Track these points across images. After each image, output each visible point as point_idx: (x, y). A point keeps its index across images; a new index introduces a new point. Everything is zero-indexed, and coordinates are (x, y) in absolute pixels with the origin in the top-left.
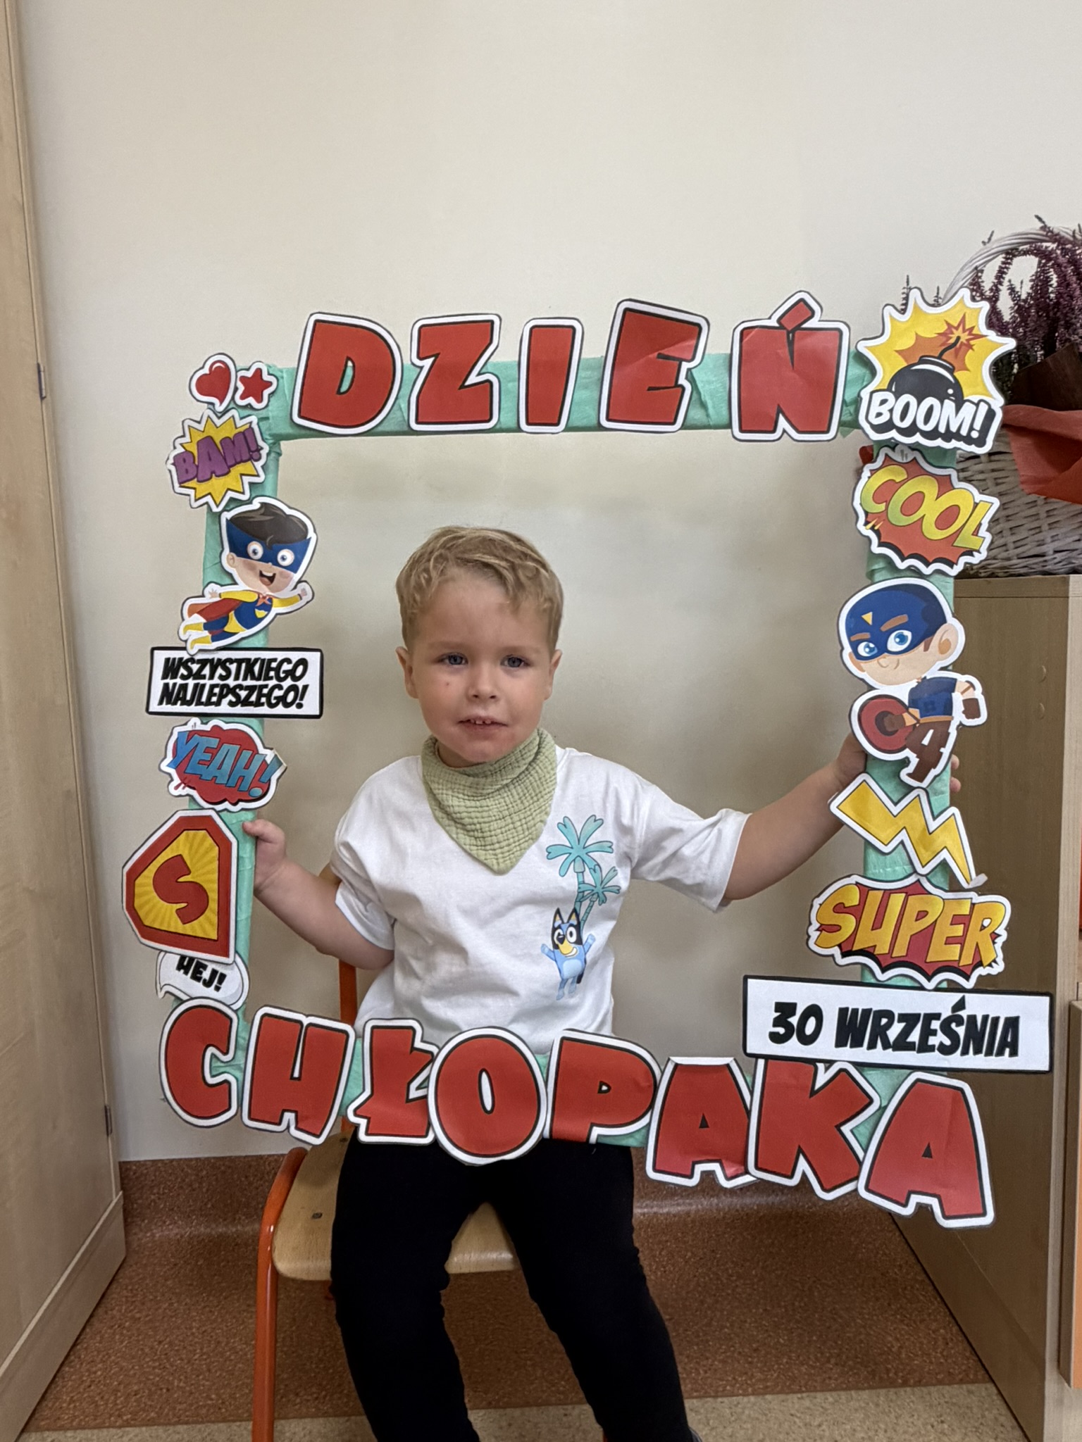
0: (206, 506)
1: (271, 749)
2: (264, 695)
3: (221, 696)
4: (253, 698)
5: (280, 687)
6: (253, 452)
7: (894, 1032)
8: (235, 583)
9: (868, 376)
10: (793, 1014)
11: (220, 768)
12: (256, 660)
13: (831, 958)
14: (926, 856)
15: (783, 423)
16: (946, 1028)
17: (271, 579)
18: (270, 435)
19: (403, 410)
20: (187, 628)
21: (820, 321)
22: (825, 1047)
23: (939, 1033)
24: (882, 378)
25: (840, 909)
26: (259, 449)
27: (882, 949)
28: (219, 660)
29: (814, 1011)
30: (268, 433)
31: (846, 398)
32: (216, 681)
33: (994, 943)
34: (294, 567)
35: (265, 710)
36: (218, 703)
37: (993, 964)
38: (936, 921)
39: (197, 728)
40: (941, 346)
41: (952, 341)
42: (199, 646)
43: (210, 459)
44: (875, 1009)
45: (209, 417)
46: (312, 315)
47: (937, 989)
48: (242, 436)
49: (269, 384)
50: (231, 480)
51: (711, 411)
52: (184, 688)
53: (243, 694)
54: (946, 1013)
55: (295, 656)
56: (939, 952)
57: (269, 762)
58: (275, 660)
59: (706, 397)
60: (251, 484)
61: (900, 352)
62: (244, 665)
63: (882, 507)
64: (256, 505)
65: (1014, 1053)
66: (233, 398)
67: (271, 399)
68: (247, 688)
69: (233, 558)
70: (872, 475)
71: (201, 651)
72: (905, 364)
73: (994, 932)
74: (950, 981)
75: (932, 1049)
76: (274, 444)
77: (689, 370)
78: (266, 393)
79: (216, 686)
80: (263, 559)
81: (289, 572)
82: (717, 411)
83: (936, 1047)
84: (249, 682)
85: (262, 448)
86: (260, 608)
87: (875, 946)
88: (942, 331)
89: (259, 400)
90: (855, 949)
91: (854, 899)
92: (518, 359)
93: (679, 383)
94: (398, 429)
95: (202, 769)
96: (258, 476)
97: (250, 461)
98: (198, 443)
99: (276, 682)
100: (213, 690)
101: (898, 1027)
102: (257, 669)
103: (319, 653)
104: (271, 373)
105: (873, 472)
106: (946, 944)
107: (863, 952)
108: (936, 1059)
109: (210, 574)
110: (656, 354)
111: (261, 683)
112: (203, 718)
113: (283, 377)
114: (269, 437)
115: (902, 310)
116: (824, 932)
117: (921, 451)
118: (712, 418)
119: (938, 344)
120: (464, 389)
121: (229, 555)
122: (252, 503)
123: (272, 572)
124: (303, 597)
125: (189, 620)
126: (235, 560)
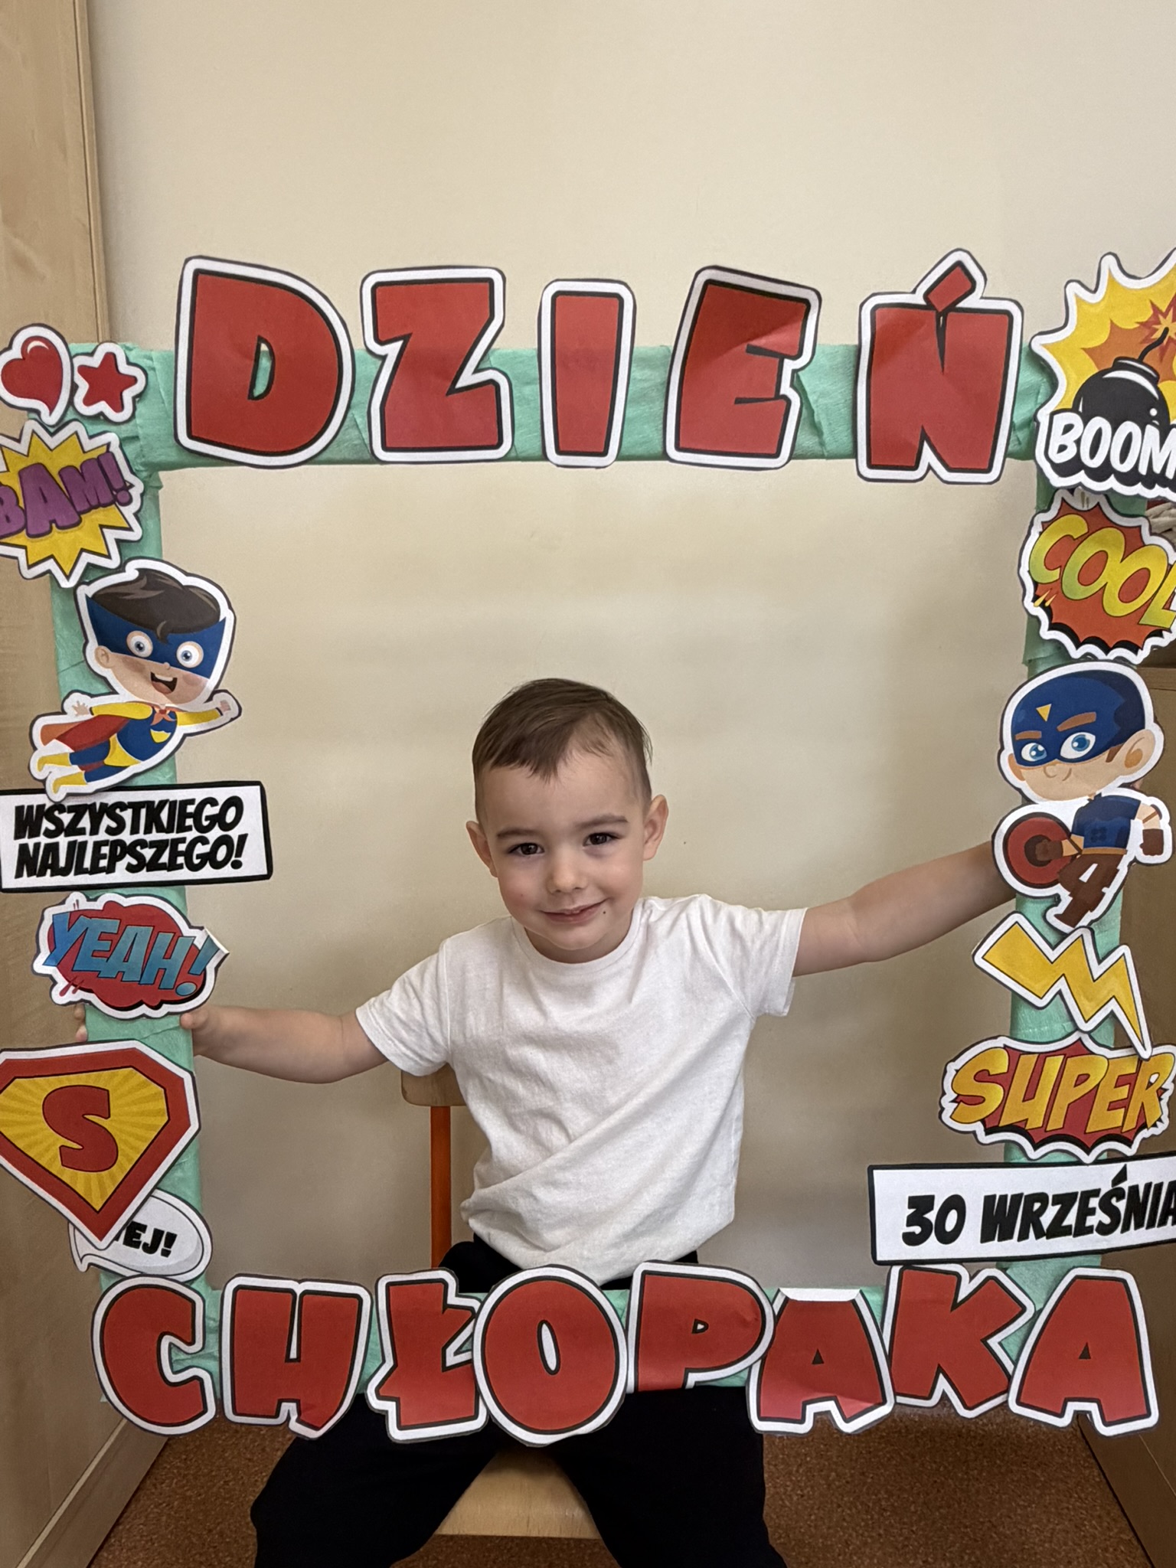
0: (48, 575)
1: (201, 928)
2: (181, 854)
3: (114, 859)
4: (165, 858)
5: (205, 841)
6: (117, 491)
7: (1046, 1220)
8: (114, 692)
9: (1044, 388)
10: (931, 1208)
11: (126, 960)
12: (162, 803)
13: (972, 1135)
14: (1089, 1008)
15: (928, 456)
16: (1106, 1206)
17: (172, 685)
18: (144, 464)
19: (360, 427)
20: (43, 761)
21: (982, 298)
22: (970, 1243)
23: (1098, 1211)
24: (1065, 393)
25: (983, 1076)
26: (127, 487)
27: (1035, 1122)
28: (102, 805)
29: (956, 1203)
30: (138, 461)
31: (1017, 421)
32: (103, 836)
33: (1160, 1099)
34: (205, 668)
35: (184, 874)
36: (110, 869)
37: (1158, 1123)
38: (1098, 1085)
39: (81, 908)
40: (1144, 341)
41: (1158, 335)
42: (65, 789)
43: (45, 501)
44: (1026, 1193)
45: (34, 432)
46: (187, 261)
47: (1097, 1162)
48: (96, 463)
49: (133, 380)
50: (85, 534)
51: (827, 437)
52: (53, 849)
53: (148, 853)
54: (1106, 1187)
55: (222, 795)
56: (1101, 1120)
57: (200, 947)
58: (191, 802)
59: (820, 417)
60: (119, 542)
61: (1090, 352)
62: (143, 812)
63: (1055, 574)
64: (131, 573)
66: (71, 402)
67: (138, 406)
68: (152, 844)
69: (106, 655)
70: (1044, 530)
72: (1096, 371)
73: (1161, 1088)
74: (1109, 1150)
75: (1090, 1230)
76: (150, 476)
77: (795, 372)
78: (128, 395)
79: (105, 843)
80: (153, 657)
81: (199, 677)
83: (1095, 1228)
84: (155, 836)
85: (132, 486)
86: (158, 728)
87: (1027, 1120)
88: (1144, 319)
89: (118, 406)
90: (1001, 1124)
91: (1002, 1065)
92: (536, 346)
93: (782, 392)
94: (355, 457)
95: (99, 964)
96: (130, 529)
97: (114, 506)
98: (21, 473)
99: (198, 834)
100: (100, 850)
101: (1052, 1211)
102: (164, 815)
103: (258, 787)
104: (132, 360)
105: (1045, 525)
106: (1108, 1110)
107: (1011, 1128)
108: (1094, 1241)
109: (71, 678)
110: (745, 346)
111: (174, 835)
112: (88, 892)
113: (154, 369)
114: (142, 468)
115: (1093, 288)
116: (962, 1104)
117: (1113, 500)
118: (828, 448)
119: (1140, 340)
120: (455, 395)
121: (97, 650)
122: (124, 571)
123: (170, 676)
124: (224, 713)
125: (44, 750)
126: (108, 657)
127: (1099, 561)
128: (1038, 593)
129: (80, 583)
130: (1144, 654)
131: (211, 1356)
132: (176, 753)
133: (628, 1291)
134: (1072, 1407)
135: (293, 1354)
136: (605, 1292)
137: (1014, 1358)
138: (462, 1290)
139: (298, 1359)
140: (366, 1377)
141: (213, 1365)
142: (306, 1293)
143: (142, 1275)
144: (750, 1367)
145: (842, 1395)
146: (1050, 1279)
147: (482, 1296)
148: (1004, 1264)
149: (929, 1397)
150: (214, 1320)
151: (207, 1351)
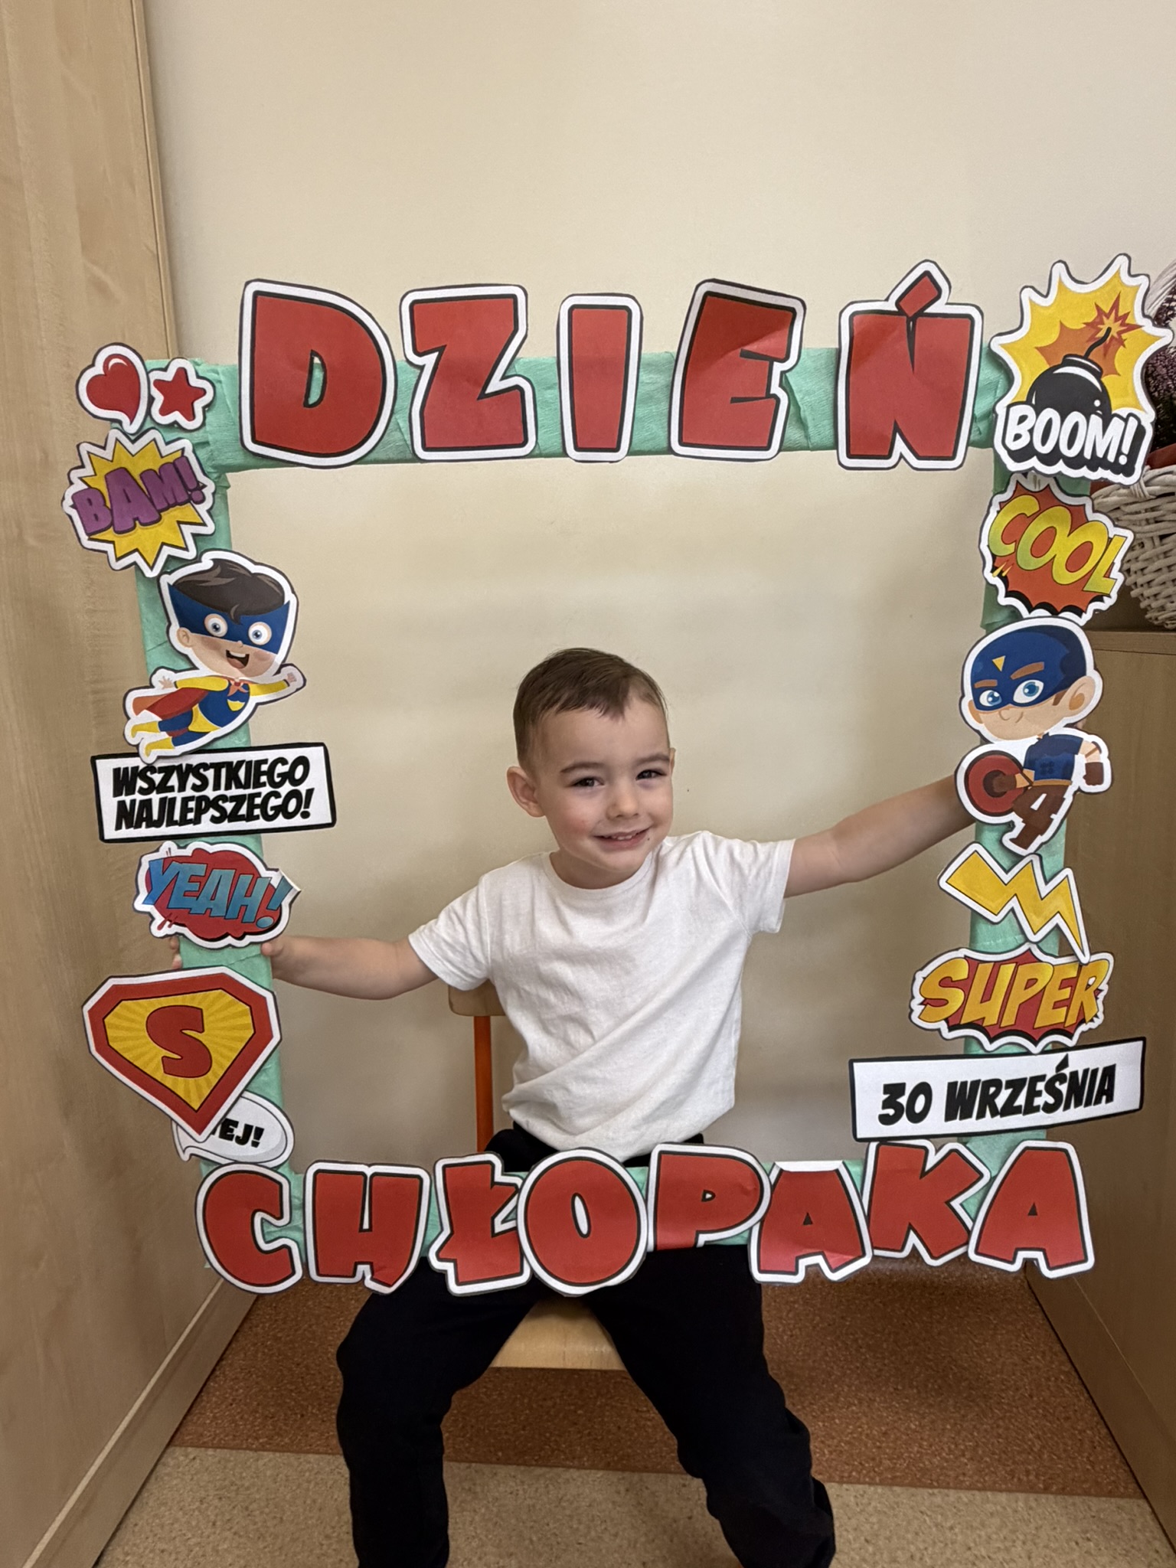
0: (134, 566)
1: (277, 870)
2: (257, 806)
3: (200, 812)
4: (243, 811)
5: (277, 795)
6: (192, 491)
7: (1000, 1101)
8: (194, 668)
9: (1002, 383)
10: (902, 1093)
11: (213, 897)
12: (240, 763)
13: (937, 1032)
14: (1037, 921)
15: (900, 446)
16: (1051, 1089)
17: (245, 661)
18: (214, 467)
19: (403, 430)
20: (135, 729)
21: (947, 304)
22: (936, 1121)
23: (1044, 1093)
24: (1020, 387)
25: (947, 982)
26: (201, 487)
27: (991, 1020)
28: (189, 766)
29: (924, 1089)
30: (209, 463)
31: (978, 413)
32: (189, 792)
33: (1097, 998)
34: (273, 645)
35: (261, 824)
36: (197, 821)
37: (1095, 1019)
38: (1045, 988)
39: (173, 854)
40: (1087, 341)
41: (1101, 334)
42: (156, 753)
43: (129, 501)
44: (984, 1078)
45: (117, 440)
46: (248, 283)
47: (1044, 1052)
48: (172, 466)
49: (203, 392)
50: (164, 529)
51: (811, 430)
52: (147, 805)
53: (229, 806)
54: (1051, 1073)
55: (291, 755)
56: (1047, 1016)
57: (276, 886)
58: (265, 761)
59: (805, 412)
60: (195, 536)
61: (1041, 350)
62: (224, 771)
64: (206, 563)
65: (1110, 1099)
66: (148, 413)
67: (208, 414)
68: (233, 799)
69: (186, 635)
70: (1001, 509)
71: (159, 758)
72: (1047, 367)
73: (1097, 989)
74: (1054, 1043)
75: (1037, 1109)
76: (219, 477)
77: (783, 373)
78: (199, 405)
79: (191, 798)
80: (227, 637)
81: (268, 653)
82: (819, 429)
83: (1042, 1106)
84: (235, 792)
85: (204, 486)
86: (235, 698)
87: (984, 1018)
88: (1090, 320)
89: (190, 415)
90: (963, 1022)
91: (963, 973)
92: (556, 355)
93: (772, 391)
94: (400, 457)
95: (190, 902)
96: (204, 524)
97: (189, 504)
98: (106, 477)
99: (272, 789)
100: (187, 805)
101: (1005, 1094)
102: (242, 774)
103: (321, 749)
104: (201, 374)
105: (1002, 505)
106: (1054, 1008)
107: (971, 1025)
108: (1041, 1118)
109: (156, 657)
110: (739, 350)
111: (251, 791)
112: (177, 841)
113: (220, 382)
114: (212, 471)
115: (1045, 294)
116: (928, 1006)
117: (1060, 481)
118: (813, 441)
119: (1087, 339)
120: (485, 400)
121: (179, 631)
122: (200, 561)
123: (242, 653)
124: (291, 684)
125: (136, 719)
126: (188, 638)
127: (1049, 536)
128: (996, 565)
129: (163, 572)
130: (1087, 616)
131: (296, 1228)
132: (250, 720)
133: (647, 1168)
134: (1022, 1255)
135: (366, 1226)
136: (628, 1169)
137: (973, 1215)
138: (506, 1170)
139: (370, 1229)
140: (427, 1243)
141: (299, 1236)
142: (375, 1174)
143: (236, 1162)
144: (750, 1229)
145: (829, 1250)
146: (1004, 1150)
147: (523, 1174)
148: (964, 1139)
149: (901, 1250)
150: (298, 1198)
151: (294, 1224)
